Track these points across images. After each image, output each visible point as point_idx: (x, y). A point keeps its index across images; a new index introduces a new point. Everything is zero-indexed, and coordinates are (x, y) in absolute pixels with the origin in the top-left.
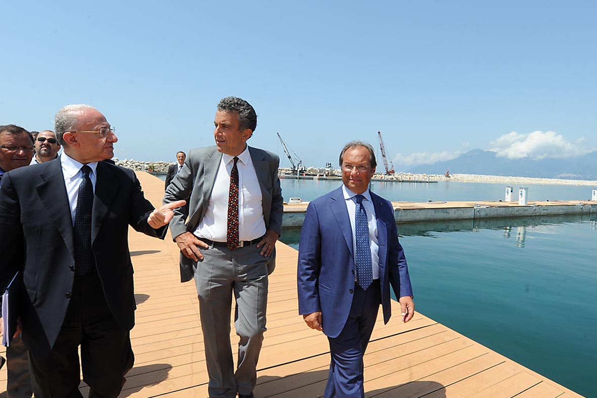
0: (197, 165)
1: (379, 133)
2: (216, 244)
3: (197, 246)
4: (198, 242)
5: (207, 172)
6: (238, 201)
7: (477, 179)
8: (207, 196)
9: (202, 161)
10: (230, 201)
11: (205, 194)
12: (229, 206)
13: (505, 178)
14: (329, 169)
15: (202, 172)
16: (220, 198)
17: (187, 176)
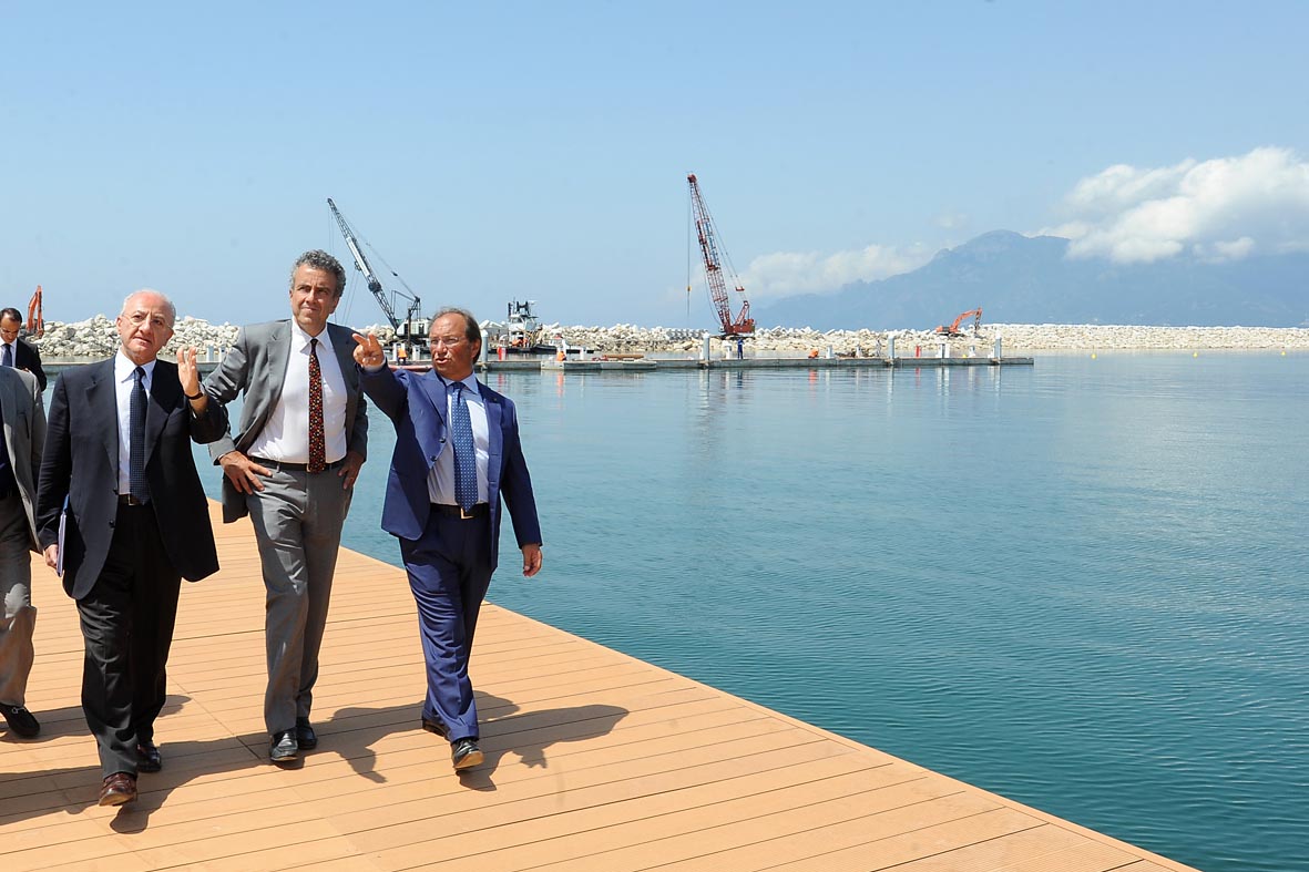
0: (256, 350)
1: (692, 179)
2: (285, 467)
3: (254, 471)
4: (256, 466)
5: (273, 361)
6: (321, 402)
7: (1067, 340)
8: (276, 396)
9: (263, 344)
10: (310, 403)
11: (273, 392)
12: (311, 410)
13: (1172, 331)
14: (521, 326)
15: (265, 360)
16: (294, 399)
17: (241, 366)
